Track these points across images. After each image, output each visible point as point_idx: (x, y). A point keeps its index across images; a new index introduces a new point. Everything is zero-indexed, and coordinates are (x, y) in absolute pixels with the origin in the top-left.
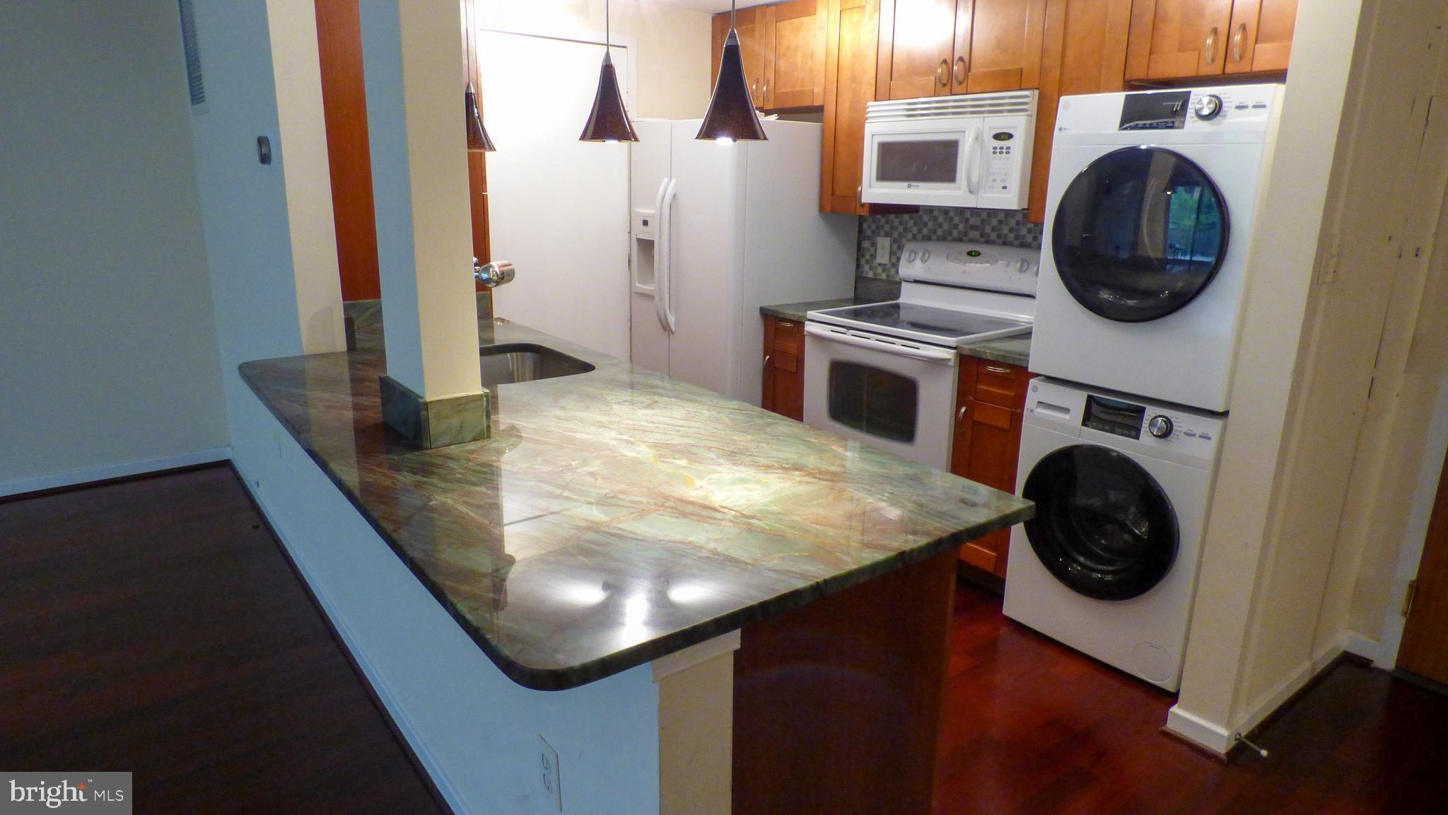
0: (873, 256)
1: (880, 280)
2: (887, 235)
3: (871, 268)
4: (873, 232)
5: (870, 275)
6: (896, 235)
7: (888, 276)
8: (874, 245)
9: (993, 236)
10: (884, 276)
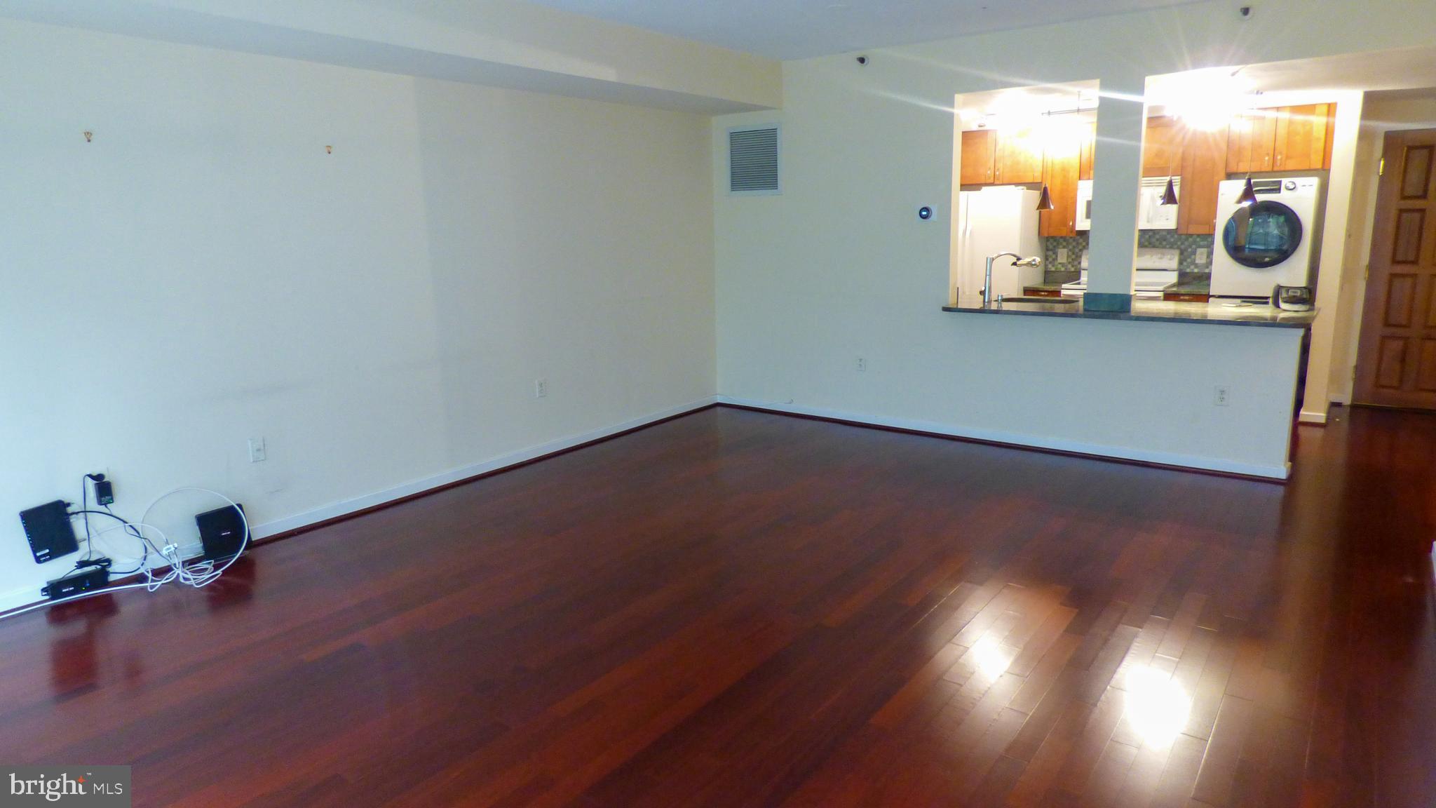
0: (1055, 259)
1: (1061, 271)
2: (1064, 247)
3: (1053, 266)
4: (1054, 247)
5: (1053, 269)
6: (1071, 247)
7: (1066, 269)
8: (1055, 253)
9: (1146, 243)
10: (1063, 269)
